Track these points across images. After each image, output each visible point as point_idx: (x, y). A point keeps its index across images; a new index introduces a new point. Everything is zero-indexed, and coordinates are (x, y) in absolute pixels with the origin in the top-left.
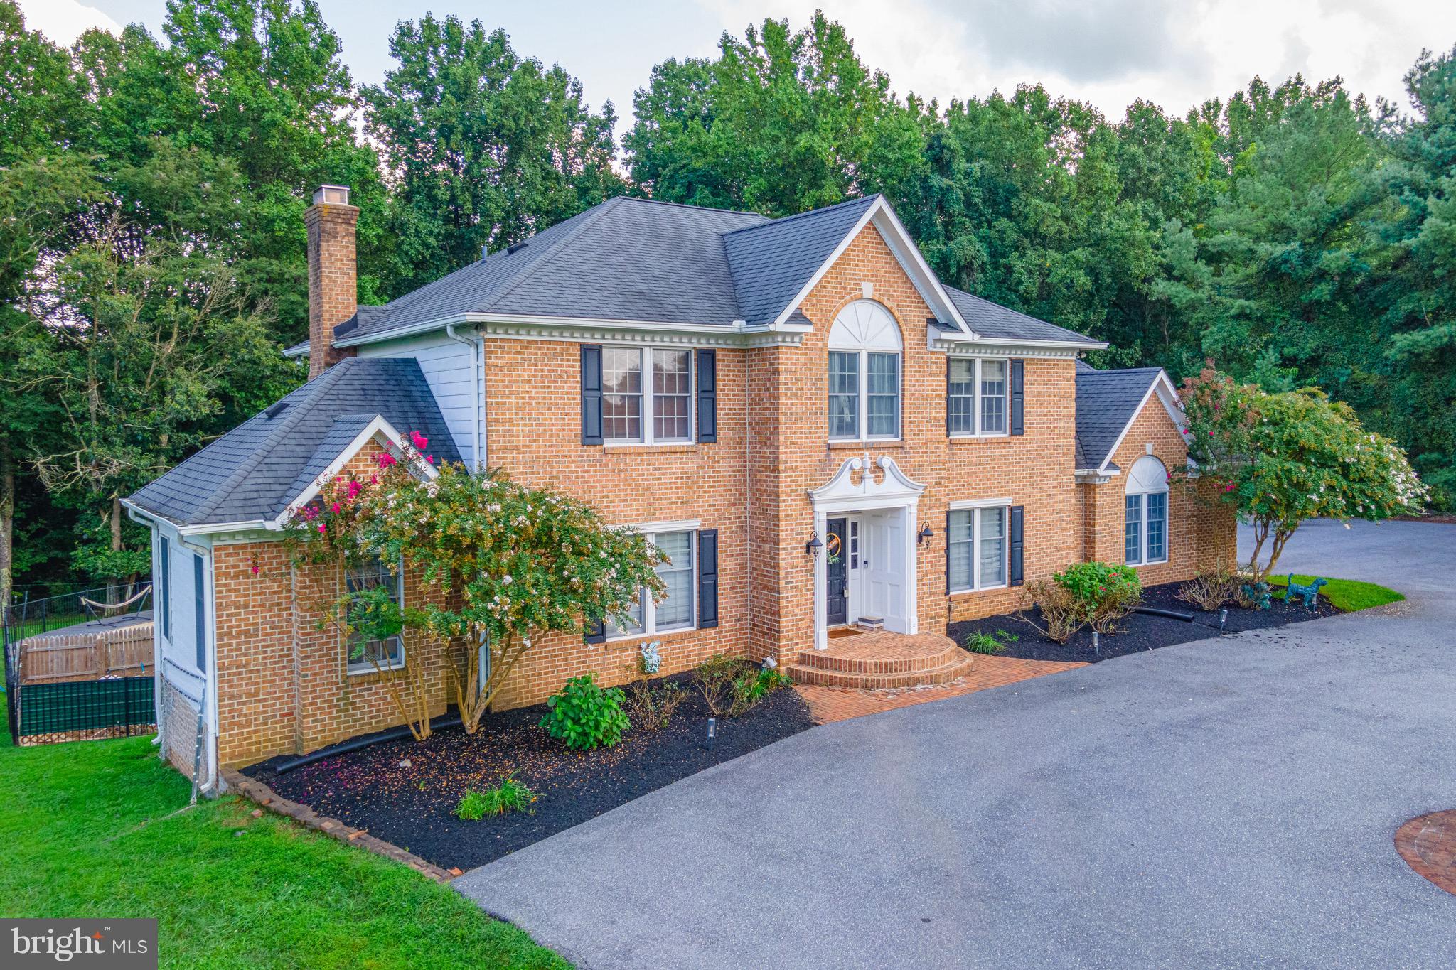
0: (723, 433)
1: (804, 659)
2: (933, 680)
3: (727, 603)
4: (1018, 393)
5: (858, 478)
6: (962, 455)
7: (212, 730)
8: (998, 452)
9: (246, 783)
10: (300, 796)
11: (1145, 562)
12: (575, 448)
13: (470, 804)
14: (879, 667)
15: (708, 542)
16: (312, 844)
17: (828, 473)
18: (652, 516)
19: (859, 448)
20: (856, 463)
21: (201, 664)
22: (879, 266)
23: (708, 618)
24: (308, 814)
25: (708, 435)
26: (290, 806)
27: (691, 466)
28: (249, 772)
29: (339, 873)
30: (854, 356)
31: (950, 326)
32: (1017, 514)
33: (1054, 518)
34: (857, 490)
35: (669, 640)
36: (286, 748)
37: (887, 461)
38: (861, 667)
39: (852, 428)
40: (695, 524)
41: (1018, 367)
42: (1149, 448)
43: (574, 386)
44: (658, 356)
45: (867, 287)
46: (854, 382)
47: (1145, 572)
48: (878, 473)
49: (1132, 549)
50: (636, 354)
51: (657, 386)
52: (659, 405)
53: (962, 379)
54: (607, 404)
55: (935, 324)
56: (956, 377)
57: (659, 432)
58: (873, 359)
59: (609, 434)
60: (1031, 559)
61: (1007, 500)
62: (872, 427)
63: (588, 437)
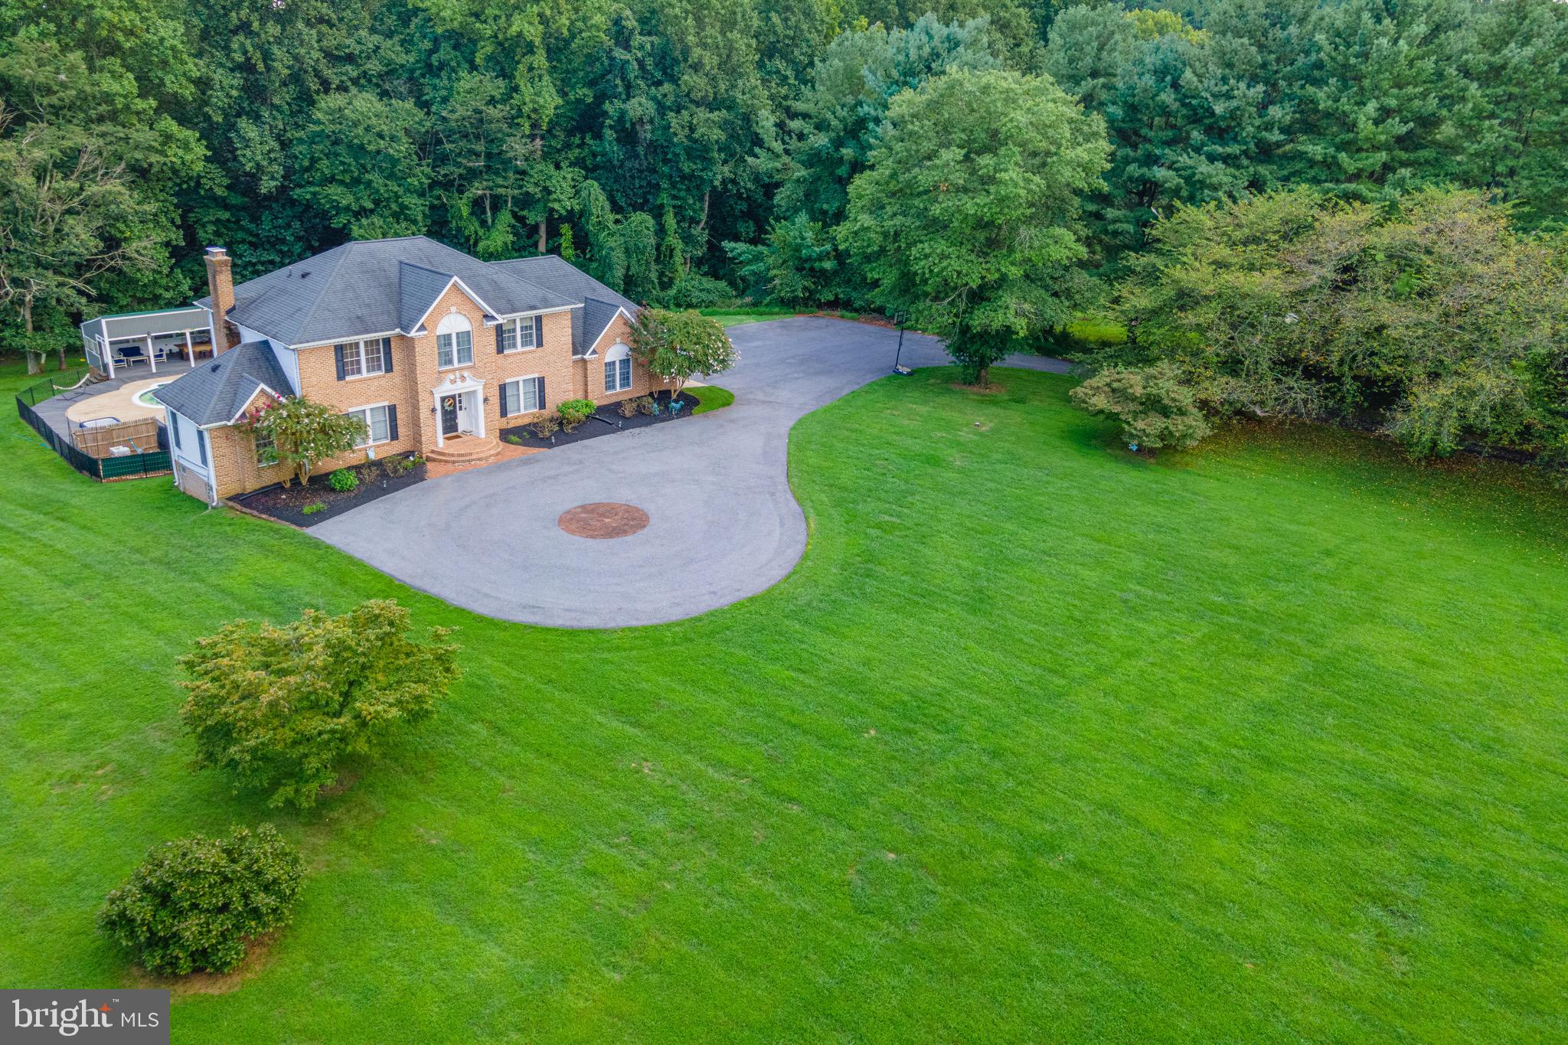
0: (396, 368)
1: (433, 452)
2: (479, 459)
3: (402, 431)
4: (539, 329)
5: (454, 382)
6: (510, 360)
7: (214, 487)
8: (530, 356)
9: (231, 503)
10: (251, 508)
11: (618, 389)
12: (334, 382)
13: (307, 510)
14: (459, 455)
15: (392, 410)
16: (259, 522)
17: (439, 381)
18: (368, 403)
19: (454, 370)
20: (452, 377)
21: (204, 461)
22: (458, 299)
23: (394, 436)
24: (255, 513)
25: (389, 369)
26: (248, 511)
27: (383, 382)
28: (230, 499)
29: (271, 529)
30: (449, 336)
31: (493, 318)
32: (541, 381)
33: (561, 379)
34: (453, 386)
35: (378, 446)
36: (239, 491)
37: (466, 374)
38: (452, 455)
39: (450, 362)
40: (386, 403)
41: (539, 319)
42: (618, 340)
43: (333, 361)
44: (366, 343)
45: (453, 309)
46: (450, 344)
47: (616, 394)
48: (463, 378)
49: (610, 385)
50: (357, 344)
51: (367, 354)
52: (368, 361)
53: (512, 327)
54: (347, 363)
55: (487, 317)
56: (507, 328)
57: (369, 371)
58: (460, 335)
59: (349, 375)
60: (550, 398)
61: (536, 375)
62: (460, 361)
63: (340, 378)
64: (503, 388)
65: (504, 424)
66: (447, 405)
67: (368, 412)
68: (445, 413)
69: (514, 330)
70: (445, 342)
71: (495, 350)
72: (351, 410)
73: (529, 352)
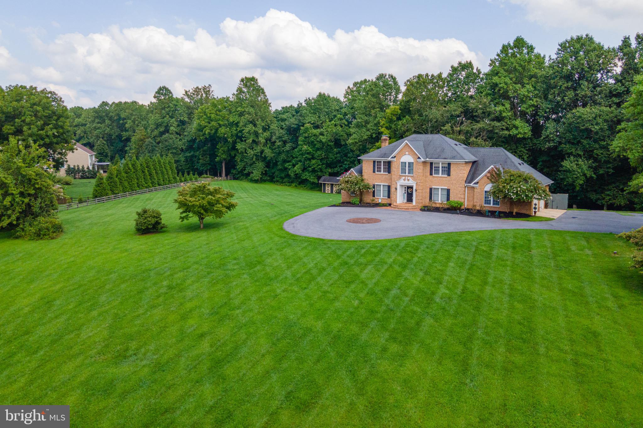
1: (393, 204)
3: (391, 196)
4: (449, 168)
6: (436, 179)
8: (444, 179)
11: (492, 205)
12: (372, 173)
15: (389, 187)
17: (400, 179)
18: (381, 182)
19: (406, 176)
20: (404, 178)
22: (409, 150)
23: (389, 197)
25: (389, 172)
27: (387, 176)
32: (448, 191)
33: (458, 192)
34: (404, 182)
35: (383, 199)
37: (409, 178)
39: (405, 173)
40: (387, 184)
41: (449, 164)
42: (489, 181)
43: (372, 166)
44: (384, 162)
45: (407, 153)
46: (406, 166)
47: (490, 207)
48: (408, 180)
49: (487, 202)
50: (381, 162)
51: (384, 165)
52: (384, 168)
53: (438, 166)
54: (377, 168)
55: (419, 158)
56: (436, 166)
57: (384, 172)
58: (409, 163)
59: (377, 172)
60: (452, 199)
61: (446, 188)
62: (409, 173)
63: (374, 172)
64: (431, 189)
65: (429, 204)
66: (409, 191)
67: (382, 186)
68: (408, 194)
69: (439, 167)
70: (404, 164)
71: (429, 174)
72: (376, 184)
73: (444, 177)
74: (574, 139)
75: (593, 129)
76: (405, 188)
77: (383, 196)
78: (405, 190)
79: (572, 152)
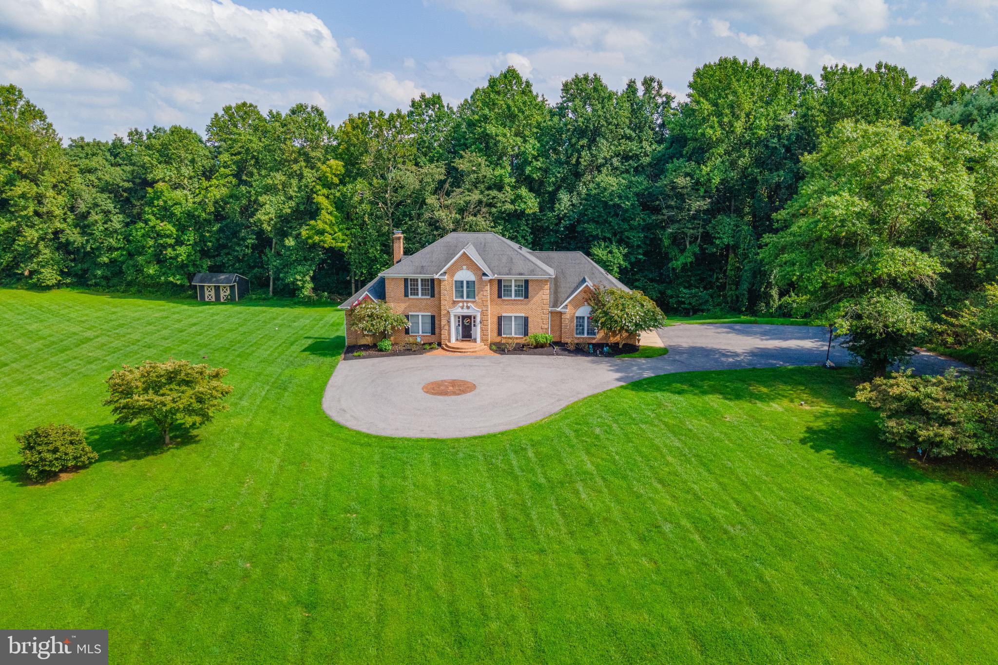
0: (436, 295)
1: (446, 345)
3: (437, 330)
4: (527, 288)
5: (462, 308)
6: (507, 303)
7: (347, 339)
8: (519, 303)
10: (346, 350)
11: (586, 335)
12: (403, 298)
13: (355, 354)
15: (433, 317)
17: (454, 305)
18: (420, 311)
19: (463, 302)
20: (461, 304)
22: (468, 262)
23: (433, 333)
25: (433, 296)
27: (429, 302)
28: (349, 346)
29: (336, 359)
30: (462, 282)
31: (487, 275)
32: (526, 319)
33: (540, 321)
34: (460, 310)
35: (424, 336)
36: (355, 344)
37: (469, 304)
39: (462, 297)
40: (430, 314)
41: (527, 282)
42: (586, 304)
43: (403, 286)
44: (422, 280)
45: (465, 267)
46: (462, 287)
48: (468, 308)
49: (579, 332)
50: (417, 280)
51: (423, 285)
52: (422, 289)
53: (509, 284)
54: (411, 289)
55: (484, 274)
56: (506, 284)
57: (422, 295)
58: (468, 282)
59: (411, 295)
60: (532, 330)
61: (523, 315)
62: (468, 297)
63: (406, 295)
64: (500, 319)
65: (498, 339)
66: (465, 322)
67: (420, 317)
68: (464, 326)
69: (511, 286)
70: (459, 285)
71: (496, 295)
72: (410, 313)
73: (519, 300)
74: (599, 216)
75: (623, 205)
76: (459, 318)
77: (423, 333)
78: (459, 321)
79: (597, 235)
